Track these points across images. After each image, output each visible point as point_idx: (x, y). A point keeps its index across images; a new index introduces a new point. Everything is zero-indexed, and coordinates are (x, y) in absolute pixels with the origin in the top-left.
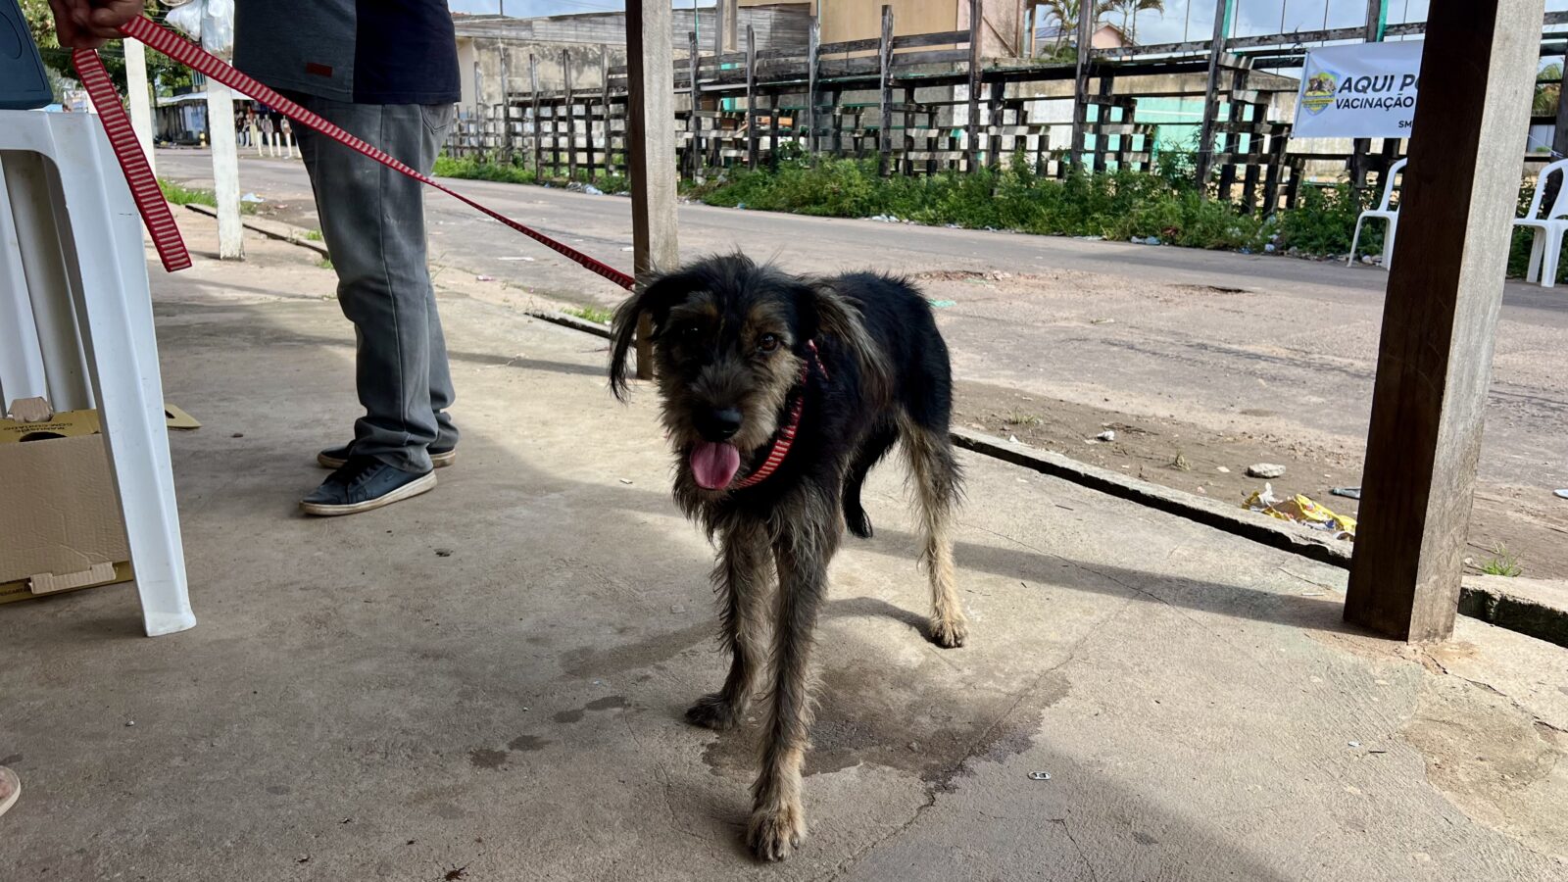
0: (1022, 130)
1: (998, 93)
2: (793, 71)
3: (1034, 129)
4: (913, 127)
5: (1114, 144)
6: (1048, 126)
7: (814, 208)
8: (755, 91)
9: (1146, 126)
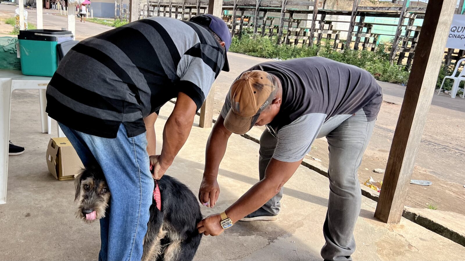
0: (330, 32)
1: (323, 18)
2: (250, 3)
3: (335, 32)
4: (291, 27)
5: (363, 40)
6: (340, 31)
7: (253, 54)
8: (236, 9)
9: (375, 34)
